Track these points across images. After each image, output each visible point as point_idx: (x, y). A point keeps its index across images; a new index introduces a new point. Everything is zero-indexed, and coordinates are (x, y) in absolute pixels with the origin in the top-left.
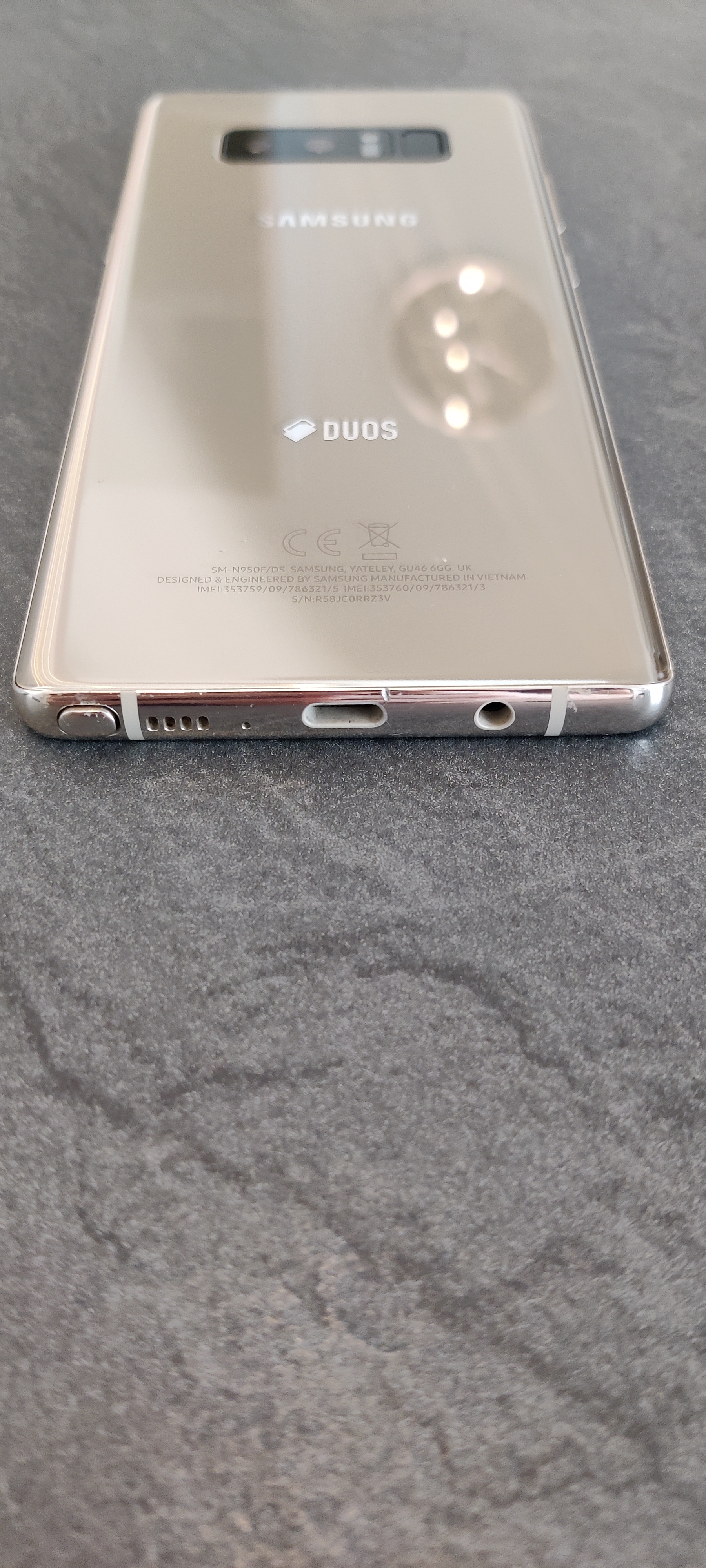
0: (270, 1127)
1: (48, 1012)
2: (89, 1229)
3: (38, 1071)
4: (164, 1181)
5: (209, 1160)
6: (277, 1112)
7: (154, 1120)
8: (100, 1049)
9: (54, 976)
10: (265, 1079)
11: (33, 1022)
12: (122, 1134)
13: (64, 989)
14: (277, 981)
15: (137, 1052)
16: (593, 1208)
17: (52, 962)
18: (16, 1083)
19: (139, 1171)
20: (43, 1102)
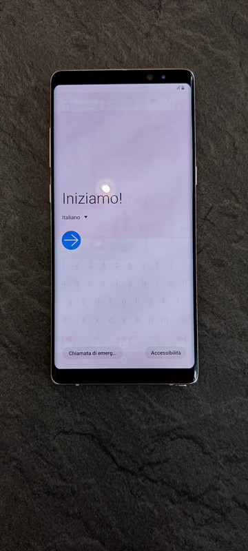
0: (159, 472)
1: (115, 455)
2: (132, 494)
3: (116, 467)
4: (143, 484)
5: (150, 480)
6: (160, 469)
7: (139, 474)
8: (126, 461)
9: (114, 447)
10: (157, 463)
11: (113, 458)
12: (134, 477)
13: (116, 450)
14: (155, 443)
15: (133, 461)
16: (215, 480)
17: (112, 444)
18: (113, 470)
19: (138, 484)
20: (119, 473)
